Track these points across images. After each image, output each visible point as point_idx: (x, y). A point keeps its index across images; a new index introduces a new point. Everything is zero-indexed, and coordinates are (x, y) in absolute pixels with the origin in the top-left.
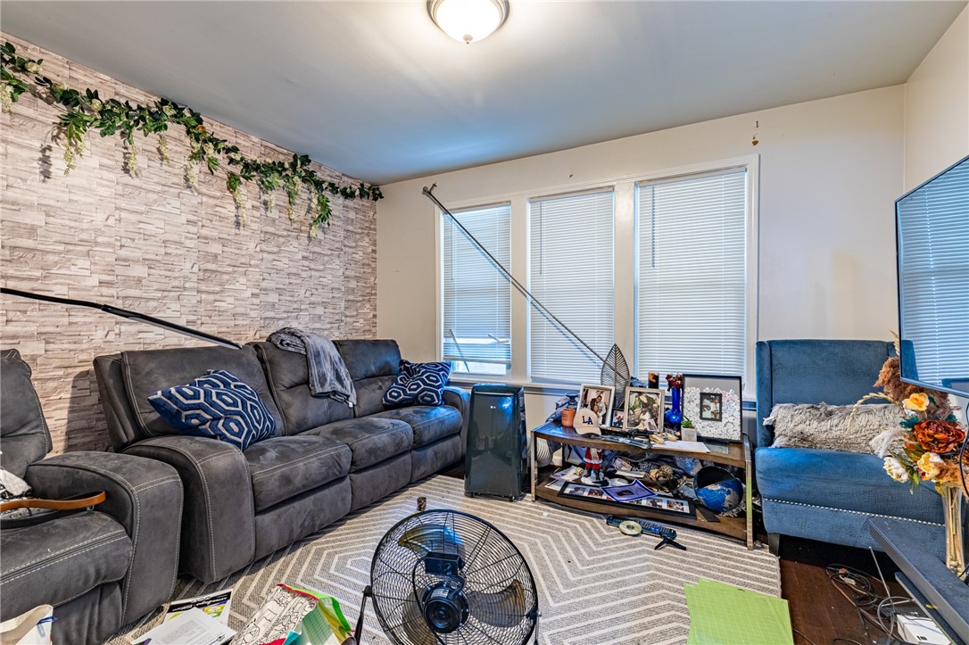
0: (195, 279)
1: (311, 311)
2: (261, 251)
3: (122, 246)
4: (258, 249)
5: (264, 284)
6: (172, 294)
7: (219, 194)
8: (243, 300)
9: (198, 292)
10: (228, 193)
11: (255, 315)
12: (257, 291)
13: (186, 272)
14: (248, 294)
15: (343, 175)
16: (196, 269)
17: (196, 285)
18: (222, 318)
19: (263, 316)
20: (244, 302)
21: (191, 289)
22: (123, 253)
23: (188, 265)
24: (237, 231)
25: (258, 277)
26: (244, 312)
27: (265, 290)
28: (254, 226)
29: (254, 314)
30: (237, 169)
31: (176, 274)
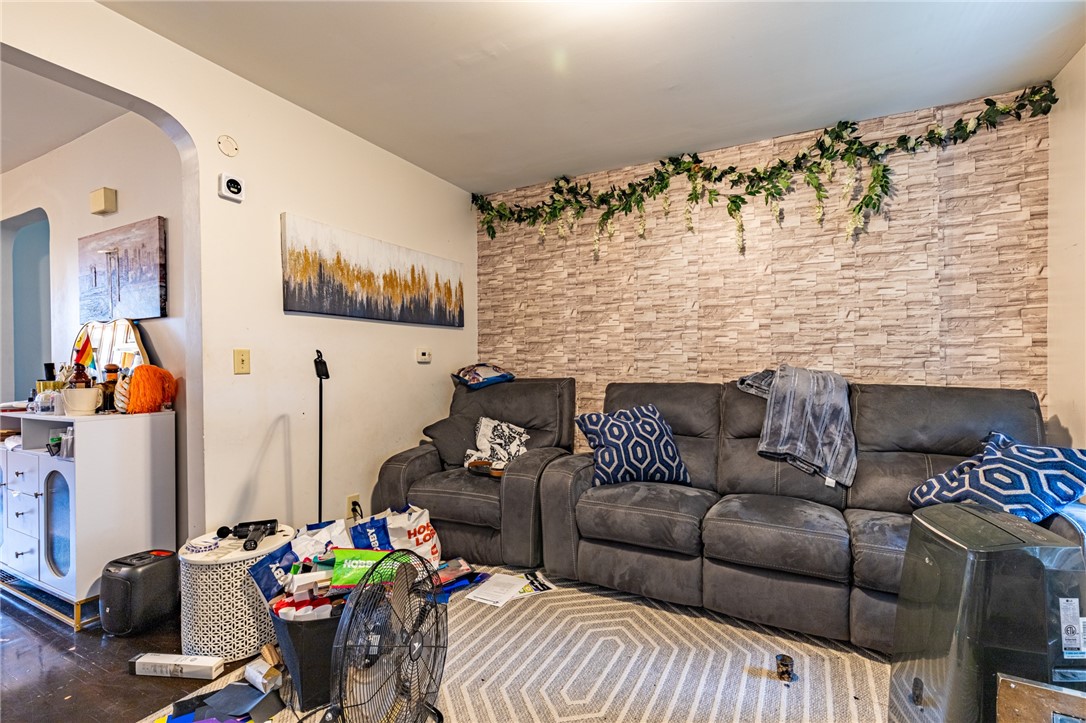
0: (695, 316)
1: (860, 341)
2: (773, 273)
3: (638, 298)
4: (769, 271)
5: (777, 312)
6: (675, 333)
7: (720, 225)
8: (748, 334)
9: (699, 329)
10: (731, 219)
11: (765, 350)
12: (768, 321)
13: (688, 312)
14: (755, 325)
15: (938, 108)
16: (696, 307)
17: (696, 322)
18: (723, 354)
19: (776, 350)
20: (750, 336)
21: (692, 327)
22: (639, 303)
23: (690, 304)
24: (742, 258)
25: (768, 304)
26: (750, 346)
27: (778, 318)
28: (764, 246)
29: (762, 348)
30: (740, 190)
31: (679, 315)
